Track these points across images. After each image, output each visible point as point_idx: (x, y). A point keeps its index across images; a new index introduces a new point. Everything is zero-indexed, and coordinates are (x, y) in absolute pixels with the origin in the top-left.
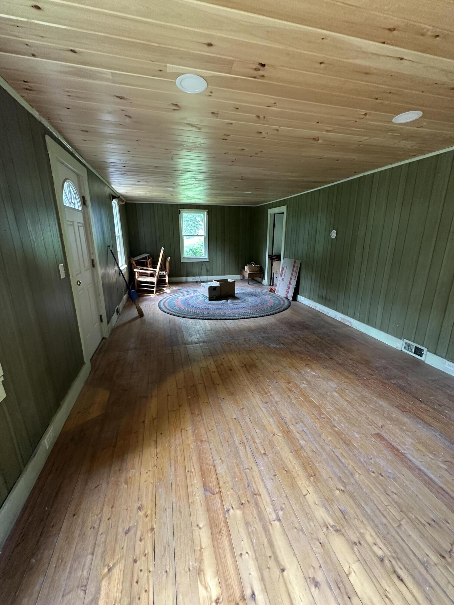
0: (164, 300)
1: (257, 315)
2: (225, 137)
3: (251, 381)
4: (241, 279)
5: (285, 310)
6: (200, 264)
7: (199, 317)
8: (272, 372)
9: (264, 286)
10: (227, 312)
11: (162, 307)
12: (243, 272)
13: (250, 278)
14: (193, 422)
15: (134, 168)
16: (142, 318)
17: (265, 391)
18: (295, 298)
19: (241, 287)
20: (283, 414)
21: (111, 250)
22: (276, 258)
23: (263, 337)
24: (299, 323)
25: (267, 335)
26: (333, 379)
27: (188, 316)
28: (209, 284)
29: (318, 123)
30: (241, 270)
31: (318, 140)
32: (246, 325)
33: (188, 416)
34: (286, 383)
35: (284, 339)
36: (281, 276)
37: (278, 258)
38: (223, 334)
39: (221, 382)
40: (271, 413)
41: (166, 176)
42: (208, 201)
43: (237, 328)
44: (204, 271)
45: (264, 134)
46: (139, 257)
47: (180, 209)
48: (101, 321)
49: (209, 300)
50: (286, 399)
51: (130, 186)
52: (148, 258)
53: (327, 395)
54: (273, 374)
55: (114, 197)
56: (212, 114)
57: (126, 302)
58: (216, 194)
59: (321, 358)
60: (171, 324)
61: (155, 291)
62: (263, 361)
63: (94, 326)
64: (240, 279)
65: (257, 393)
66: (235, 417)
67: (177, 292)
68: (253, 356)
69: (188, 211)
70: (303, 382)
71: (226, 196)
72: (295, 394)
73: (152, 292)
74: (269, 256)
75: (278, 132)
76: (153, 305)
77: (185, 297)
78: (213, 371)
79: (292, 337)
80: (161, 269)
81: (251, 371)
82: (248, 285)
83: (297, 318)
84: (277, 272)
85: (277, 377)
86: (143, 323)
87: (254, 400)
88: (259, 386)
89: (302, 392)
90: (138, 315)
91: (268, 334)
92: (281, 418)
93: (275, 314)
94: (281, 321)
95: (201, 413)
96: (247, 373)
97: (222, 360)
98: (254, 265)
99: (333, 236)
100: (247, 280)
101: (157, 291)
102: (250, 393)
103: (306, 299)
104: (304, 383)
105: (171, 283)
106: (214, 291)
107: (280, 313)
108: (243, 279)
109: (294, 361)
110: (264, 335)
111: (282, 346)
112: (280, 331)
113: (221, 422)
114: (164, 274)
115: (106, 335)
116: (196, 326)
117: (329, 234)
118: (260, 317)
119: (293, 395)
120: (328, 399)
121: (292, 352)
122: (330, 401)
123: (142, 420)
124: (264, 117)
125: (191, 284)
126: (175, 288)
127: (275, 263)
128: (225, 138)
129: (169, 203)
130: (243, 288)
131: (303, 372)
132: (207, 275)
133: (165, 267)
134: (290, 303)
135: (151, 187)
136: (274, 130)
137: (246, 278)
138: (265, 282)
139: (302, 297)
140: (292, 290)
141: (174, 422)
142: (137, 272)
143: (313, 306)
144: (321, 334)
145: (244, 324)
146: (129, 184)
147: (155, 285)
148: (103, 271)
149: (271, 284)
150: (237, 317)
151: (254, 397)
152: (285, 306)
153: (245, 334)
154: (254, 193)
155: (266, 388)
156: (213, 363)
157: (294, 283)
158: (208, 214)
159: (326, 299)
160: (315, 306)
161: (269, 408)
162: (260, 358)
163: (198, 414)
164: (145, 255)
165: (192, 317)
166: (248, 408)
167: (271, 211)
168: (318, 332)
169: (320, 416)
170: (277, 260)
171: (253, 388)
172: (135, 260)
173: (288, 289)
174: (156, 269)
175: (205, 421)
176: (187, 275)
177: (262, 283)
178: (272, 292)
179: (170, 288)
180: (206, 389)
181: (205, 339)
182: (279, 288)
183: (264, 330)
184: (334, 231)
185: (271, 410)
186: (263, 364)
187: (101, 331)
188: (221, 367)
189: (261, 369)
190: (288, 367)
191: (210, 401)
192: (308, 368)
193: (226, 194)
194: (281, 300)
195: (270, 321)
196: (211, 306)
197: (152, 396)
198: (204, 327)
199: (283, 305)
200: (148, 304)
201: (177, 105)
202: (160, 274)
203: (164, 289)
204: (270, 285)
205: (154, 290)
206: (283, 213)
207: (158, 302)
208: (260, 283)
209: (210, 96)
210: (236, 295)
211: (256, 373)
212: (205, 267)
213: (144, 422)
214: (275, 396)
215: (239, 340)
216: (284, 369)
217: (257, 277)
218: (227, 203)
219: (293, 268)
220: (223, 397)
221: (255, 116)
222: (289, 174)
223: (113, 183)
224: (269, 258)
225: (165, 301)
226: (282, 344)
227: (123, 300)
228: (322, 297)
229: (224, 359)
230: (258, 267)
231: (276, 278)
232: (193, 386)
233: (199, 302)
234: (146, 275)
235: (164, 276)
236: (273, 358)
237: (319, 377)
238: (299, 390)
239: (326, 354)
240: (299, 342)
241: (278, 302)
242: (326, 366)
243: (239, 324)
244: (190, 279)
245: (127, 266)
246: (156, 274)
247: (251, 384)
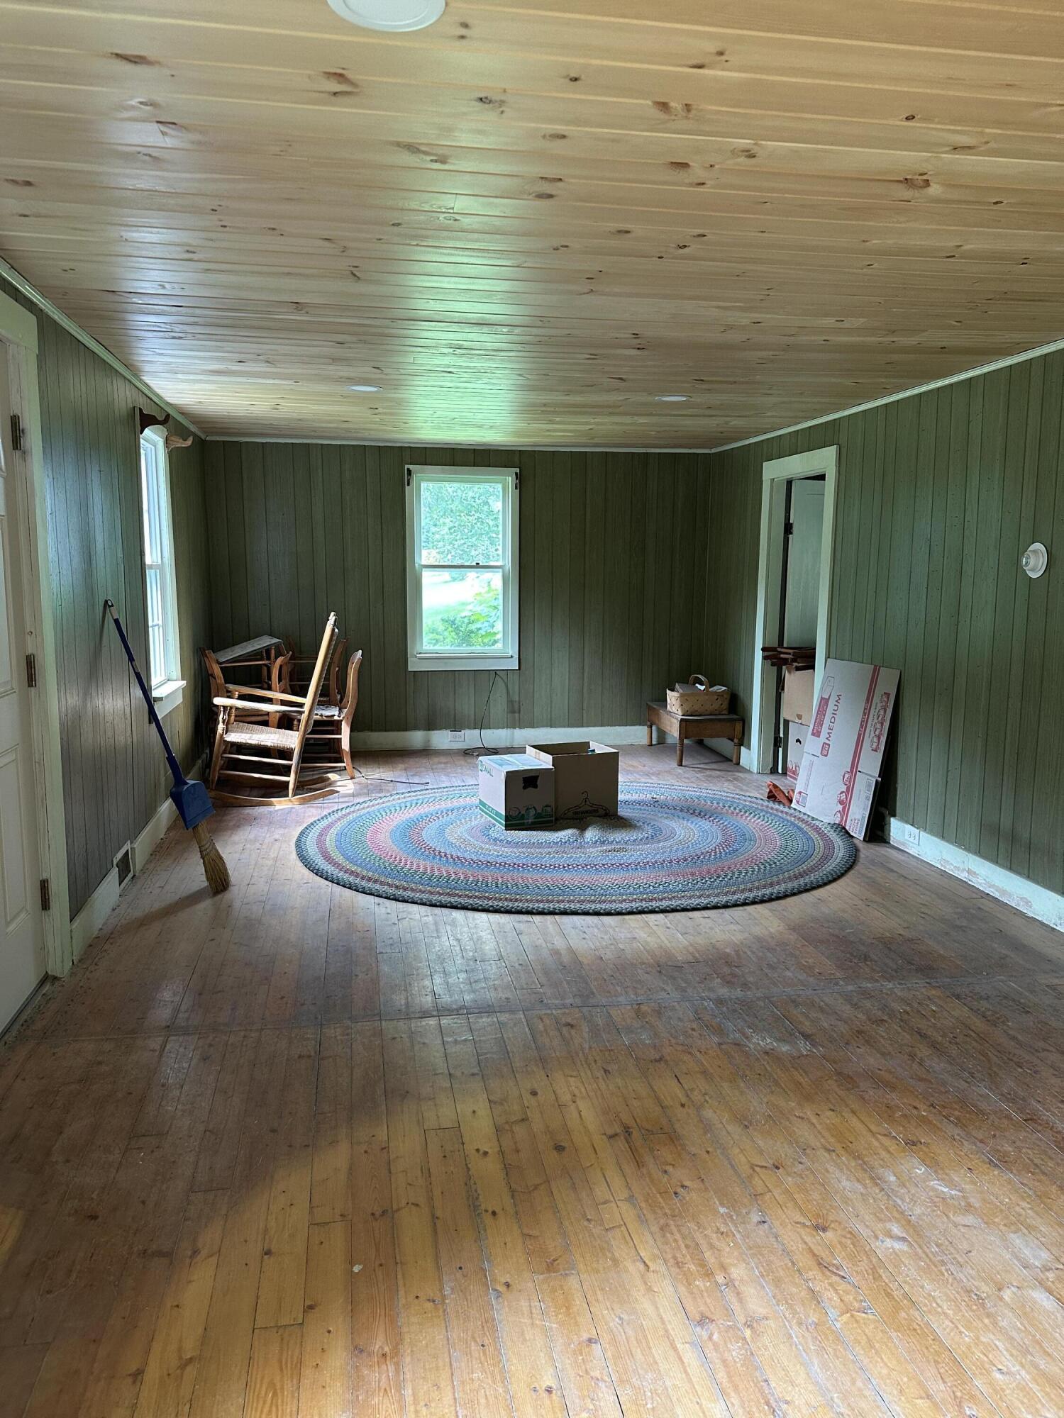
0: (325, 823)
1: (705, 901)
2: (547, 188)
3: (643, 1205)
4: (651, 745)
5: (830, 882)
6: (483, 679)
7: (453, 900)
8: (745, 1170)
9: (747, 775)
10: (573, 879)
11: (312, 850)
12: (658, 715)
13: (686, 741)
14: (355, 1389)
15: (220, 313)
16: (220, 896)
17: (702, 1264)
18: (877, 831)
19: (648, 775)
20: (778, 1387)
21: (117, 622)
22: (794, 660)
23: (720, 1002)
24: (887, 943)
25: (738, 993)
26: (1036, 1221)
27: (409, 894)
28: (509, 763)
29: (910, 118)
30: (650, 708)
31: (927, 183)
32: (652, 941)
33: (338, 1358)
34: (804, 1225)
35: (813, 1014)
36: (817, 734)
37: (805, 659)
38: (543, 980)
39: (508, 1201)
40: (721, 1375)
41: (340, 338)
42: (518, 433)
43: (609, 955)
44: (499, 706)
45: (698, 172)
46: (239, 651)
47: (411, 467)
48: (45, 905)
49: (509, 827)
50: (799, 1308)
51: (212, 378)
52: (273, 651)
53: (1001, 1299)
54: (750, 1177)
55: (147, 420)
56: (480, 104)
57: (169, 829)
58: (545, 405)
59: (982, 1112)
60: (334, 926)
61: (291, 786)
62: (708, 1113)
63: (8, 924)
64: (645, 741)
65: (663, 1268)
66: (549, 1381)
67: (381, 791)
68: (669, 1089)
69: (443, 472)
70: (888, 1225)
71: (590, 414)
72: (843, 1286)
73: (280, 790)
74: (764, 649)
75: (753, 161)
76: (278, 844)
77: (412, 813)
78: (478, 1150)
79: (855, 1006)
80: (325, 697)
81: (649, 1159)
82: (680, 770)
83: (884, 921)
84: (800, 717)
85: (768, 1196)
86: (221, 918)
87: (646, 1305)
88: (678, 1236)
89: (877, 1277)
90: (206, 884)
91: (745, 986)
92: (768, 1403)
93: (785, 896)
94: (807, 933)
95: (396, 1351)
96: (629, 1169)
97: (527, 1097)
98: (702, 688)
99: (1033, 570)
100: (673, 747)
101: (301, 787)
102: (634, 1268)
103: (924, 836)
104: (890, 1235)
105: (362, 755)
106: (531, 790)
107: (805, 896)
108: (659, 744)
109: (854, 1121)
110: (724, 992)
111: (804, 1047)
112: (802, 976)
113: (483, 1401)
114: (336, 718)
115: (60, 965)
116: (438, 937)
117: (1018, 561)
118: (715, 907)
119: (836, 1291)
120: (1003, 1324)
121: (848, 1080)
122: (1014, 1334)
123: (133, 1367)
124: (688, 107)
125: (443, 759)
126: (376, 774)
127: (793, 679)
128: (549, 192)
129: (366, 444)
130: (654, 779)
131: (893, 1178)
132: (513, 725)
133: (342, 690)
134: (857, 850)
135: (291, 382)
136: (734, 152)
137: (669, 741)
138: (751, 756)
139: (908, 827)
140: (863, 795)
141: (272, 1384)
142: (225, 708)
143: (958, 869)
144: (987, 998)
145: (642, 935)
146: (204, 372)
147: (294, 762)
148: (73, 700)
149: (777, 765)
150: (614, 906)
151: (650, 1289)
152: (832, 866)
153: (640, 982)
154: (698, 399)
155: (712, 1246)
156: (483, 1109)
157: (871, 766)
158: (521, 483)
159: (1013, 838)
160: (969, 871)
161: (716, 1346)
162: (696, 1096)
163: (384, 1355)
164: (266, 641)
165: (425, 897)
166: (614, 1342)
167: (775, 471)
168: (977, 989)
169: (960, 1406)
170: (798, 669)
171: (651, 1241)
172: (222, 660)
173: (849, 791)
174: (305, 696)
175: (408, 1392)
176: (431, 726)
177: (738, 764)
178: (780, 802)
179: (357, 774)
180: (435, 1231)
181: (467, 998)
182: (807, 785)
183: (726, 970)
184: (1038, 546)
185: (724, 1361)
186: (707, 1128)
187: (41, 951)
188: (520, 1130)
189: (693, 1150)
190: (822, 1153)
191: (447, 1291)
192: (916, 1161)
193: (584, 406)
194: (815, 836)
195: (757, 931)
196: (508, 854)
197: (195, 1252)
198: (469, 946)
199: (826, 858)
200: (256, 840)
201: (341, 75)
202: (315, 717)
203: (332, 776)
204: (774, 770)
205: (288, 782)
206: (822, 477)
207: (300, 829)
208: (730, 761)
209: (463, 37)
210: (622, 811)
211: (670, 1169)
212: (505, 695)
213: (138, 1375)
214: (749, 1291)
215: (613, 1012)
216: (804, 1160)
217: (719, 736)
218: (596, 441)
219: (869, 699)
220: (508, 1278)
221: (650, 103)
222: (829, 321)
223: (147, 367)
224: (765, 658)
225: (329, 827)
226: (807, 1037)
227: (154, 820)
228: (996, 831)
229: (534, 1093)
230: (720, 695)
231: (798, 741)
232: (384, 1212)
233: (466, 836)
234: (262, 721)
235: (334, 726)
236: (756, 1102)
237: (969, 1208)
238: (864, 1265)
239: (1009, 1098)
240: (881, 1030)
241: (801, 844)
242: (1006, 1154)
243: (623, 934)
244: (443, 739)
245: (184, 682)
246: (304, 718)
247: (642, 1220)
